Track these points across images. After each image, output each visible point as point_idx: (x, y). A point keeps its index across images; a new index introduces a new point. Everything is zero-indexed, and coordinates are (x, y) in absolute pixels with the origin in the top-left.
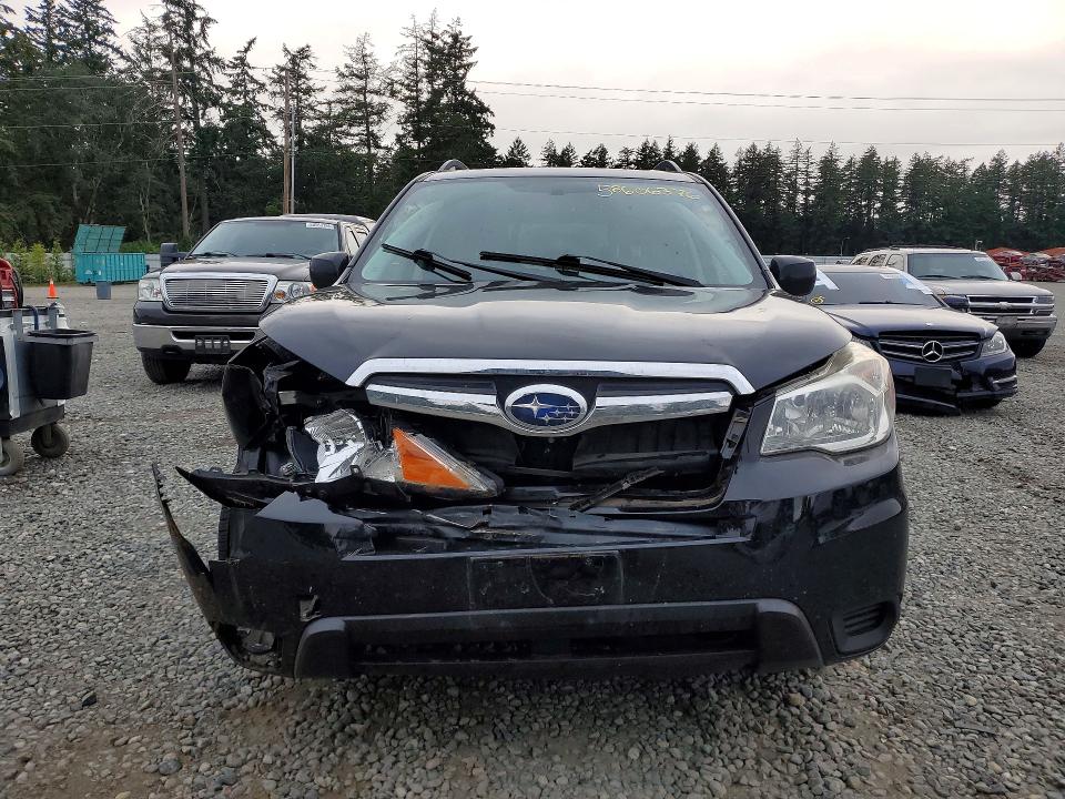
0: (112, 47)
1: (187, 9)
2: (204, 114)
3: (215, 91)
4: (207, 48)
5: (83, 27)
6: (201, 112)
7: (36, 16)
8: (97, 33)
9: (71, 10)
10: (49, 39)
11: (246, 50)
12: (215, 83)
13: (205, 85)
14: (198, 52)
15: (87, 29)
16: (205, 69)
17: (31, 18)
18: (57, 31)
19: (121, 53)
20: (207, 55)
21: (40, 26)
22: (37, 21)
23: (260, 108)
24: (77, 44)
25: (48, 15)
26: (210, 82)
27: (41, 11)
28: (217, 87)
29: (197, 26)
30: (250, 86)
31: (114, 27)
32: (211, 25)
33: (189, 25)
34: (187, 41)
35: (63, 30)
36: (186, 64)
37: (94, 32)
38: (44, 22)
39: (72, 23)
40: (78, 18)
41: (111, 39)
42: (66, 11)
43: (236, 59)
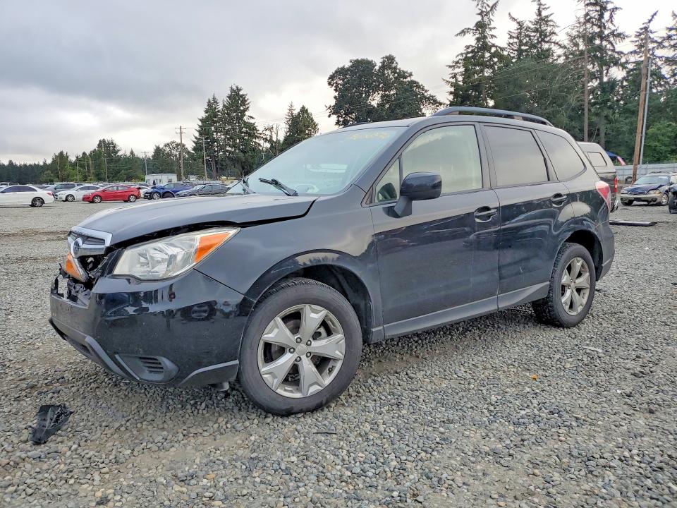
0: (554, 43)
1: (601, 6)
2: (607, 73)
3: (616, 56)
4: (613, 28)
5: (538, 35)
6: (605, 72)
7: (514, 35)
8: (546, 36)
9: (532, 27)
10: (520, 46)
11: (650, 21)
12: (617, 50)
13: (610, 53)
14: (606, 32)
15: (540, 36)
16: (611, 43)
17: (511, 37)
18: (525, 41)
19: (559, 45)
20: (612, 33)
21: (516, 40)
22: (514, 37)
23: (657, 60)
24: (534, 46)
25: (520, 33)
26: (613, 51)
27: (516, 31)
28: (618, 53)
29: (607, 15)
30: (651, 46)
31: (556, 30)
32: (618, 12)
33: (601, 16)
34: (600, 27)
35: (528, 39)
36: (597, 42)
37: (543, 36)
38: (517, 38)
39: (533, 34)
40: (536, 30)
41: (554, 38)
42: (529, 28)
43: (641, 29)
